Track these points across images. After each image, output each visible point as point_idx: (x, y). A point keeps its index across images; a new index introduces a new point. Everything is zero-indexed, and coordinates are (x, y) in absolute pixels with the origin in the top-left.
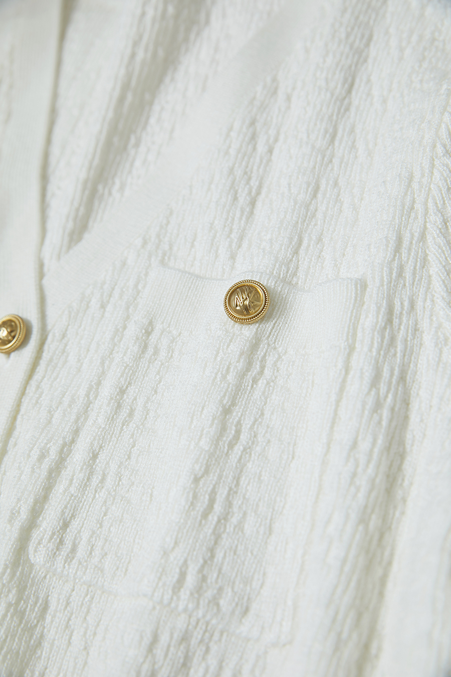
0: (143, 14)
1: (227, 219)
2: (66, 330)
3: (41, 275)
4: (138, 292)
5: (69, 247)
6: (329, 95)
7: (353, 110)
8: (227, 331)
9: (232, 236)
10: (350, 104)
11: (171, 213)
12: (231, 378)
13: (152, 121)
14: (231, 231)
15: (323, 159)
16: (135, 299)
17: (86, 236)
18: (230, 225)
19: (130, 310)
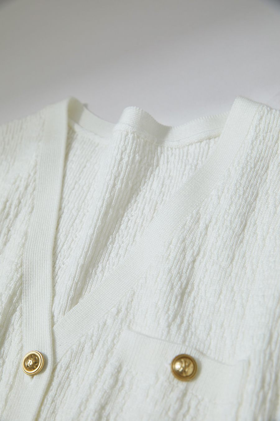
0: (121, 159)
1: (166, 301)
2: (69, 364)
3: (53, 324)
4: (114, 344)
5: (71, 308)
6: (231, 231)
7: (245, 241)
8: (170, 383)
9: (170, 312)
10: (243, 238)
11: (134, 294)
12: (171, 414)
13: (122, 227)
14: (168, 309)
15: (225, 274)
16: (112, 349)
17: (81, 301)
18: (168, 305)
19: (109, 356)
